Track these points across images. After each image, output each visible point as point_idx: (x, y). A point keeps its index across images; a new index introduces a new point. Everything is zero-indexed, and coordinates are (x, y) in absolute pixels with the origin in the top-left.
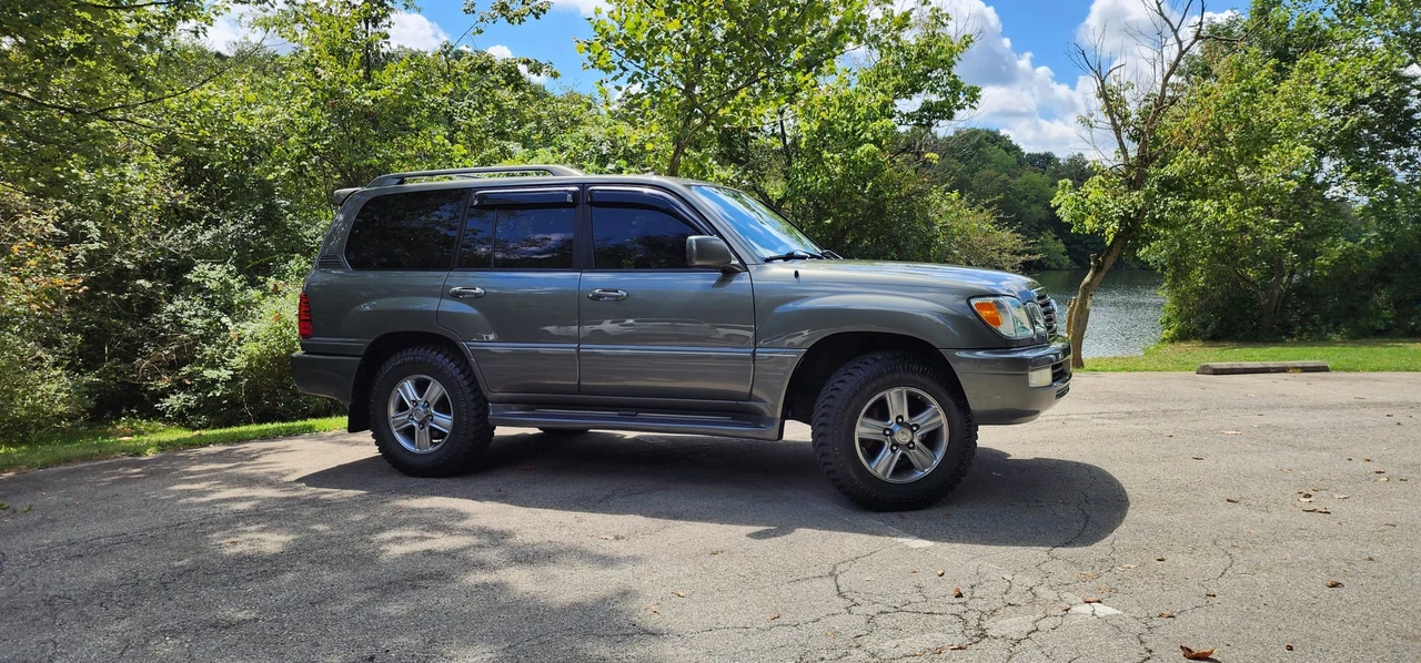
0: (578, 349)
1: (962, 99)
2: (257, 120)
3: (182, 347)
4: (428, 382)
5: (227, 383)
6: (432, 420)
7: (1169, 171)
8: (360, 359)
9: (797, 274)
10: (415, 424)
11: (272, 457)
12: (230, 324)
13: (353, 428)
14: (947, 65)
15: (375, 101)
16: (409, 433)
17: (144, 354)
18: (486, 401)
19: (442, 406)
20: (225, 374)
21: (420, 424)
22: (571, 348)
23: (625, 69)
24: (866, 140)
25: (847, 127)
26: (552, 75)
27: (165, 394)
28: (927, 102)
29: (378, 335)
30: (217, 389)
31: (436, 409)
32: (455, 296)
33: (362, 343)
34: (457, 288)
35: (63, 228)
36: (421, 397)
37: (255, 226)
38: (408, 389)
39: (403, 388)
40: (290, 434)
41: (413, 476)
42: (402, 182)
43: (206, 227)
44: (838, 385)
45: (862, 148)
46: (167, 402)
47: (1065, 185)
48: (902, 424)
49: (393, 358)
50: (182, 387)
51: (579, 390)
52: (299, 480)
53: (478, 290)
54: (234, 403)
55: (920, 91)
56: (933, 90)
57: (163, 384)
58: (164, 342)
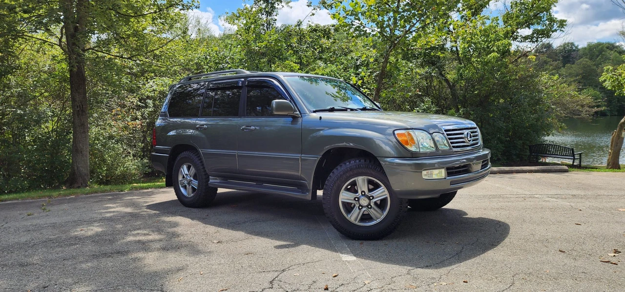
0: (237, 153)
1: (555, 27)
4: (191, 166)
6: (192, 183)
8: (169, 155)
9: (321, 118)
10: (187, 184)
13: (167, 185)
14: (548, 10)
16: (186, 188)
18: (209, 176)
19: (195, 177)
24: (494, 51)
25: (484, 45)
28: (535, 30)
29: (174, 145)
32: (198, 129)
33: (170, 149)
34: (199, 125)
35: (142, 103)
36: (188, 172)
38: (184, 169)
41: (186, 207)
42: (190, 79)
45: (490, 55)
47: (609, 69)
48: (364, 195)
49: (179, 155)
53: (205, 126)
55: (532, 24)
56: (538, 24)
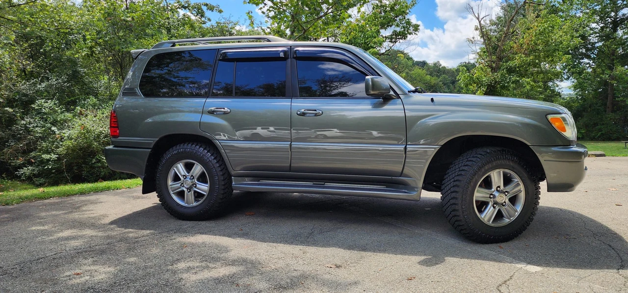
0: (291, 145)
1: (411, 30)
2: (74, 19)
3: (30, 143)
4: (193, 164)
5: (54, 161)
6: (195, 187)
7: (511, 64)
8: (150, 150)
9: (432, 100)
10: (185, 189)
11: (91, 207)
12: (57, 131)
13: (145, 191)
14: (404, 13)
15: (133, 19)
16: (181, 194)
17: (9, 146)
18: (230, 176)
19: (202, 178)
20: (54, 156)
21: (188, 189)
22: (286, 144)
23: (265, 4)
26: (219, 12)
27: (21, 167)
28: (395, 32)
29: (161, 136)
30: (50, 164)
31: (198, 180)
32: (212, 113)
33: (153, 141)
34: (213, 108)
36: (188, 173)
37: (68, 82)
38: (180, 168)
39: (177, 167)
40: (97, 191)
41: (183, 220)
42: (174, 45)
43: (42, 81)
44: (464, 168)
46: (22, 171)
47: (464, 69)
48: (500, 191)
49: (171, 150)
50: (31, 164)
51: (290, 169)
52: (112, 223)
53: (226, 109)
54: (59, 171)
55: (391, 26)
56: (398, 26)
57: (20, 161)
58: (19, 140)
